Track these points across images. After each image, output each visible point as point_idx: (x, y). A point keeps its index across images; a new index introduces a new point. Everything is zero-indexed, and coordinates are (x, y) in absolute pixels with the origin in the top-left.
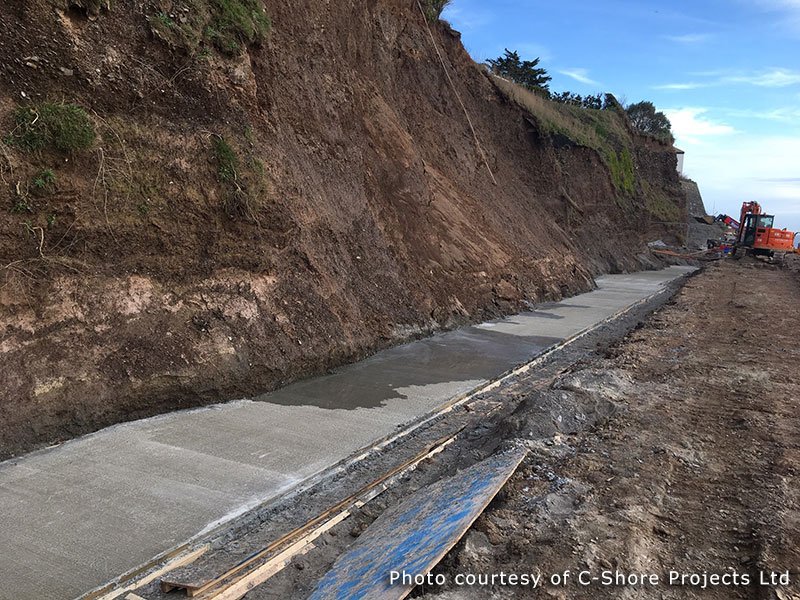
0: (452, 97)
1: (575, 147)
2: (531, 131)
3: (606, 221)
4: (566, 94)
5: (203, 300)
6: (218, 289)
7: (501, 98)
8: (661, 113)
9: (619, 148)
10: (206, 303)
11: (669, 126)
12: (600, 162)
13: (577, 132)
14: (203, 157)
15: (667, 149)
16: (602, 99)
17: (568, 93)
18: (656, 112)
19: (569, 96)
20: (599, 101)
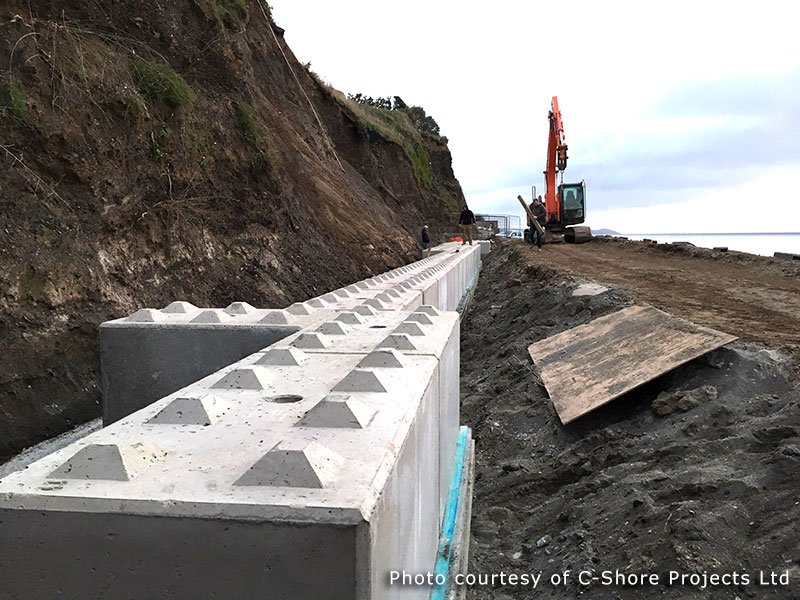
0: (297, 89)
1: (387, 143)
2: (351, 126)
3: (415, 210)
4: (359, 96)
5: (243, 252)
6: (251, 242)
7: (323, 94)
8: (431, 117)
9: (416, 147)
10: (246, 254)
11: (438, 129)
12: (406, 157)
13: (384, 129)
14: (231, 121)
15: (443, 148)
16: (392, 101)
17: (360, 95)
18: (426, 116)
19: (362, 98)
20: (389, 102)
